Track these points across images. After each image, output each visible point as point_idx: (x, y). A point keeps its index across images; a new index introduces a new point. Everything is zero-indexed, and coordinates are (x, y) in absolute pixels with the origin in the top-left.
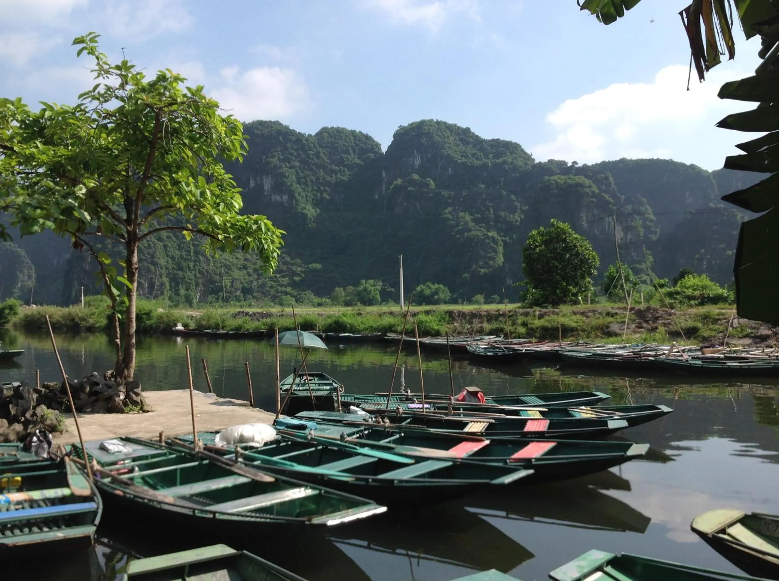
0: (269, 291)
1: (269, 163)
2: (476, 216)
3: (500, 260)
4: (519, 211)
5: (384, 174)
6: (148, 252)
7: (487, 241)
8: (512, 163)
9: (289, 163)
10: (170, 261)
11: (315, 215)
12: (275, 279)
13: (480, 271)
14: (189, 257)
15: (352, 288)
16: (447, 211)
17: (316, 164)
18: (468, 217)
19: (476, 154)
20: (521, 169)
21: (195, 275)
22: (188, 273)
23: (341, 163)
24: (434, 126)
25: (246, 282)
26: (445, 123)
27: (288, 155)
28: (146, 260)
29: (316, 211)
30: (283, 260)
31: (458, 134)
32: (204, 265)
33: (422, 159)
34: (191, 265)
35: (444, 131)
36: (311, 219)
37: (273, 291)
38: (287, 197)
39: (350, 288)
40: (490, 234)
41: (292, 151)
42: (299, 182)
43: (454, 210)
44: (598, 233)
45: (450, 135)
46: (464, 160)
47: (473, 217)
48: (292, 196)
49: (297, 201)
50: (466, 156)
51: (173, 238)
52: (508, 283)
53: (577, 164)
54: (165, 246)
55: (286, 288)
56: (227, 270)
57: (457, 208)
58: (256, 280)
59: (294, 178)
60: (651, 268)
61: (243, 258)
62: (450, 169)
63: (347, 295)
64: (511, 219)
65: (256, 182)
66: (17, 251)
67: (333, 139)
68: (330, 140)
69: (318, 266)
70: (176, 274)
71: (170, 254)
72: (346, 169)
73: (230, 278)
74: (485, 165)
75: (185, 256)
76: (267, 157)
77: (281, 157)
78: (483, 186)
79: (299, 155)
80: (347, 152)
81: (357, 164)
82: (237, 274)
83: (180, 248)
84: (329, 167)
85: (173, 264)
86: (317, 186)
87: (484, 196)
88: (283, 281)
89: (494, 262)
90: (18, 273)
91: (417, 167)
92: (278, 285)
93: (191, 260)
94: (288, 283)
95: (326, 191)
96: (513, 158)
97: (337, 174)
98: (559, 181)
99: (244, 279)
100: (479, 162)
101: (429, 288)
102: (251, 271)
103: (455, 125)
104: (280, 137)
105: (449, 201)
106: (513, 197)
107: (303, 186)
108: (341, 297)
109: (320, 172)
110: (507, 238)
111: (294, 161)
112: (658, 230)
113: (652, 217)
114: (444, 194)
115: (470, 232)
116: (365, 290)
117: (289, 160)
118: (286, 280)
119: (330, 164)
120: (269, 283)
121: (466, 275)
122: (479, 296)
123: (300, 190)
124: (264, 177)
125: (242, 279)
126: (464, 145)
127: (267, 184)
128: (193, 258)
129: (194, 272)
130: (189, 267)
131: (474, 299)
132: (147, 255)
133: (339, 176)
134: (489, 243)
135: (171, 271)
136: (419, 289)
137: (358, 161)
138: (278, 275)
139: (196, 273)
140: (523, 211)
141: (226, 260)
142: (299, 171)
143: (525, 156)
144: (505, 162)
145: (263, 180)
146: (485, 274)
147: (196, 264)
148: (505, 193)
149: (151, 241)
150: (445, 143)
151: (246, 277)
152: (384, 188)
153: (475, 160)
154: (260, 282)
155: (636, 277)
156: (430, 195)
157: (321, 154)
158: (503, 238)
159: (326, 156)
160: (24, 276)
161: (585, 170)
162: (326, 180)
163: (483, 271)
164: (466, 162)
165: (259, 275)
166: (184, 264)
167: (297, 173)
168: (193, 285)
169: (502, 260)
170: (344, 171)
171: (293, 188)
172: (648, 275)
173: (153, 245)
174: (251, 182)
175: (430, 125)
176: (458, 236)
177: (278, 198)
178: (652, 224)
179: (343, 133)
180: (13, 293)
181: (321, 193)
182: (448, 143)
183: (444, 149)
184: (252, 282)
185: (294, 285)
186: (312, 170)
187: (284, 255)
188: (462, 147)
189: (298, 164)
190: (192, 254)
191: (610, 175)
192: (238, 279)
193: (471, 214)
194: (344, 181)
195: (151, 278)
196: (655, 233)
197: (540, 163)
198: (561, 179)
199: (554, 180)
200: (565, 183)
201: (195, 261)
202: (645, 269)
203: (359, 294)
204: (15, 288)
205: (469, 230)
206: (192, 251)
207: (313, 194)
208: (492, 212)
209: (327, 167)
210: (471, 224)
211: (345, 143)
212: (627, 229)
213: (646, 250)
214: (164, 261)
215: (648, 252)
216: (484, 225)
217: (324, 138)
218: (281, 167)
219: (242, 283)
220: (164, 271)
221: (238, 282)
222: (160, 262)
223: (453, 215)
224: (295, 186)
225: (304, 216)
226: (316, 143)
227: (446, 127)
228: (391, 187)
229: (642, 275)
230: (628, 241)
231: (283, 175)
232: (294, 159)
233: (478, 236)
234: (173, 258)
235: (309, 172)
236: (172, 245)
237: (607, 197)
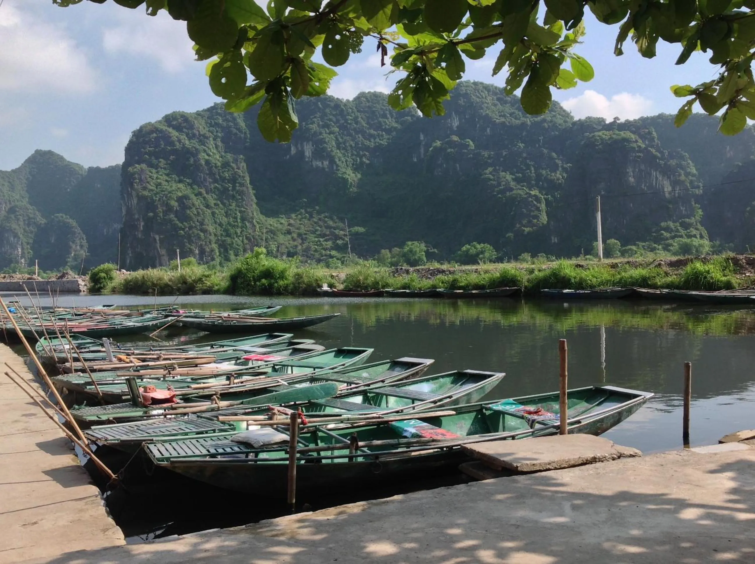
0: (314, 255)
1: (308, 130)
2: (517, 175)
3: (544, 218)
4: (560, 169)
5: (422, 137)
6: (198, 220)
7: (530, 199)
8: (551, 121)
9: (328, 129)
10: (219, 228)
11: (356, 179)
12: (319, 243)
13: (524, 230)
14: (236, 224)
15: (398, 249)
16: (487, 171)
17: (355, 130)
18: (509, 177)
19: (514, 113)
20: (560, 127)
21: (243, 241)
22: (236, 239)
23: (379, 127)
24: (472, 87)
25: (291, 247)
26: (482, 83)
27: (327, 121)
28: (196, 227)
29: (356, 176)
30: (326, 224)
31: (495, 94)
32: (250, 231)
33: (460, 120)
34: (239, 231)
35: (482, 91)
36: (351, 183)
37: (317, 255)
38: (327, 163)
39: (396, 250)
40: (533, 193)
41: (331, 117)
42: (338, 148)
43: (495, 170)
44: (646, 188)
45: (487, 95)
46: (503, 120)
47: (514, 177)
48: (332, 161)
49: (337, 166)
50: (504, 116)
51: (221, 205)
52: (553, 241)
53: (619, 119)
54: (213, 214)
55: (330, 251)
56: (272, 235)
57: (497, 168)
58: (301, 244)
59: (334, 143)
60: (700, 222)
61: (286, 224)
62: (488, 130)
63: (392, 257)
64: (552, 178)
65: (297, 148)
66: (69, 223)
67: (371, 103)
68: (368, 104)
69: (361, 230)
70: (225, 241)
71: (218, 221)
72: (384, 133)
73: (276, 243)
74: (524, 124)
75: (232, 223)
76: (307, 124)
77: (321, 123)
78: (522, 145)
79: (338, 121)
80: (384, 116)
81: (395, 128)
82: (281, 238)
83: (227, 216)
84: (368, 132)
85: (221, 230)
86: (356, 151)
87: (525, 155)
88: (326, 245)
89: (538, 221)
90: (71, 243)
91: (456, 129)
92: (322, 249)
93: (238, 226)
94: (331, 246)
95: (364, 155)
96: (552, 115)
97: (376, 138)
98: (604, 136)
99: (289, 244)
100: (517, 122)
101: (475, 248)
102: (295, 235)
103: (492, 86)
104: (319, 103)
105: (489, 161)
106: (554, 155)
107: (343, 152)
108: (388, 259)
109: (359, 137)
110: (550, 196)
111: (333, 126)
112: (701, 185)
113: (694, 171)
114: (484, 155)
115: (512, 191)
116: (411, 251)
117: (327, 126)
118: (329, 244)
119: (369, 129)
120: (313, 247)
121: (510, 235)
122: (526, 254)
123: (340, 155)
124: (305, 143)
125: (287, 243)
126: (501, 104)
127: (308, 150)
128: (240, 224)
129: (241, 238)
130: (236, 233)
131: (521, 257)
132: (196, 223)
133: (377, 140)
134: (532, 201)
135: (219, 238)
136: (464, 248)
137: (395, 125)
138: (321, 239)
139: (243, 239)
140: (564, 170)
141: (271, 225)
142: (339, 137)
143: (564, 114)
144: (544, 120)
145: (304, 147)
146: (529, 233)
147: (243, 231)
148: (545, 151)
149: (199, 209)
150: (483, 103)
151: (291, 242)
152: (422, 151)
153: (513, 119)
154: (305, 246)
155: (686, 232)
156: (469, 156)
157: (360, 119)
158: (545, 196)
159: (364, 121)
160: (76, 246)
161: (628, 126)
162: (365, 145)
163: (527, 230)
164: (504, 122)
165: (302, 239)
166: (232, 231)
167: (337, 139)
168: (241, 251)
169: (545, 217)
170: (382, 136)
171: (333, 154)
172: (697, 229)
173: (201, 213)
174: (292, 149)
175: (467, 86)
176: (500, 196)
177: (319, 164)
178: (694, 178)
179: (380, 97)
180: (67, 262)
181: (361, 158)
182: (486, 103)
183: (482, 109)
184: (296, 246)
185: (337, 248)
186: (350, 135)
187: (326, 219)
188: (499, 106)
189: (337, 129)
190: (239, 221)
191: (653, 130)
192: (284, 244)
193: (511, 174)
194: (383, 145)
195: (201, 245)
196: (698, 187)
197: (580, 120)
198: (606, 135)
199: (599, 136)
200: (609, 139)
201: (242, 227)
202: (695, 224)
203: (404, 255)
204: (69, 258)
205: (511, 190)
206: (239, 217)
207: (353, 159)
208: (533, 172)
209: (366, 132)
210: (513, 184)
211: (383, 107)
212: (675, 183)
213: (695, 203)
214: (213, 228)
215: (697, 205)
216: (525, 184)
217: (362, 103)
218: (321, 133)
219: (287, 248)
220: (212, 238)
221: (283, 247)
222: (209, 229)
223: (493, 175)
224: (335, 151)
225: (345, 181)
226: (354, 108)
227: (483, 87)
228: (431, 149)
229: (691, 229)
230: (677, 195)
231: (323, 141)
232: (333, 124)
233: (520, 195)
234: (221, 225)
235: (348, 137)
236: (219, 212)
237: (653, 151)
